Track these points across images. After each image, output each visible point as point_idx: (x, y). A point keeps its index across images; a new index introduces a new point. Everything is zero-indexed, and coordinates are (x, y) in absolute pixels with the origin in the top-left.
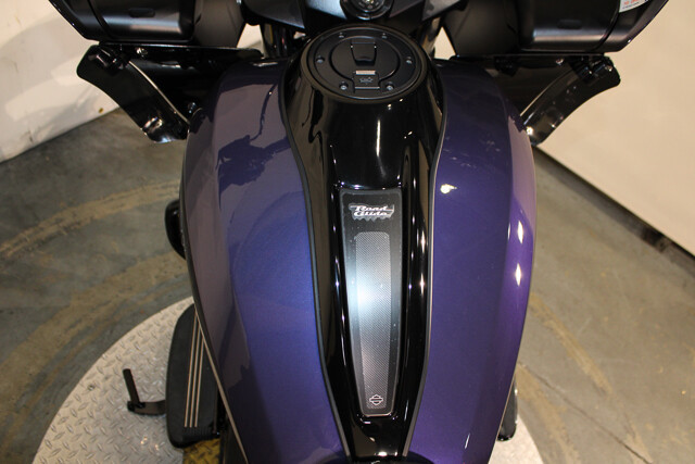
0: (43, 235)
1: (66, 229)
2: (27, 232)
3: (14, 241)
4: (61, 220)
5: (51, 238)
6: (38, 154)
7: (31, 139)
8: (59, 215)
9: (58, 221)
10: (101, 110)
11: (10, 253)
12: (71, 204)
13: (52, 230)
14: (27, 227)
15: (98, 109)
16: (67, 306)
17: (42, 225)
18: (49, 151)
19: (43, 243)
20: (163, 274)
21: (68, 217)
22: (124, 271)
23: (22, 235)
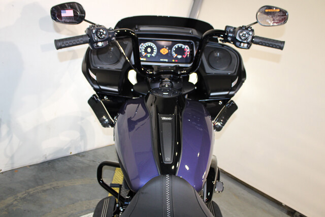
0: (45, 188)
1: (53, 188)
2: (40, 187)
3: (34, 189)
4: (52, 185)
5: (47, 190)
6: (47, 164)
7: (46, 158)
8: (52, 183)
9: (51, 185)
10: (71, 153)
11: (31, 193)
12: (56, 180)
13: (48, 187)
14: (39, 185)
15: (70, 152)
16: (50, 212)
17: (45, 185)
18: (50, 164)
19: (44, 191)
20: (88, 207)
21: (55, 184)
22: (73, 204)
23: (37, 187)
